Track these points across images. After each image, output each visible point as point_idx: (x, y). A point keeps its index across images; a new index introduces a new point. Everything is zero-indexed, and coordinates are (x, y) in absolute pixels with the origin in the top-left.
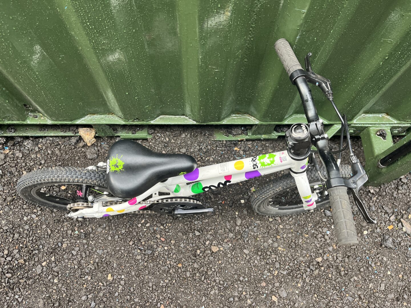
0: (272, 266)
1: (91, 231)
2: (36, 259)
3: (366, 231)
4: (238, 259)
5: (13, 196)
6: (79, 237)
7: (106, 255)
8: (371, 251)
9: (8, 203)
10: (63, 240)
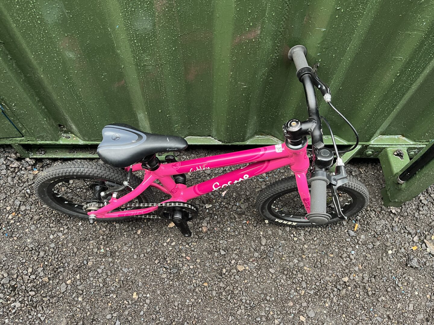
0: (298, 285)
1: (116, 250)
2: (61, 278)
3: (390, 251)
4: (264, 278)
5: (40, 215)
6: (105, 256)
7: (131, 273)
8: (397, 270)
9: (35, 222)
10: (89, 258)
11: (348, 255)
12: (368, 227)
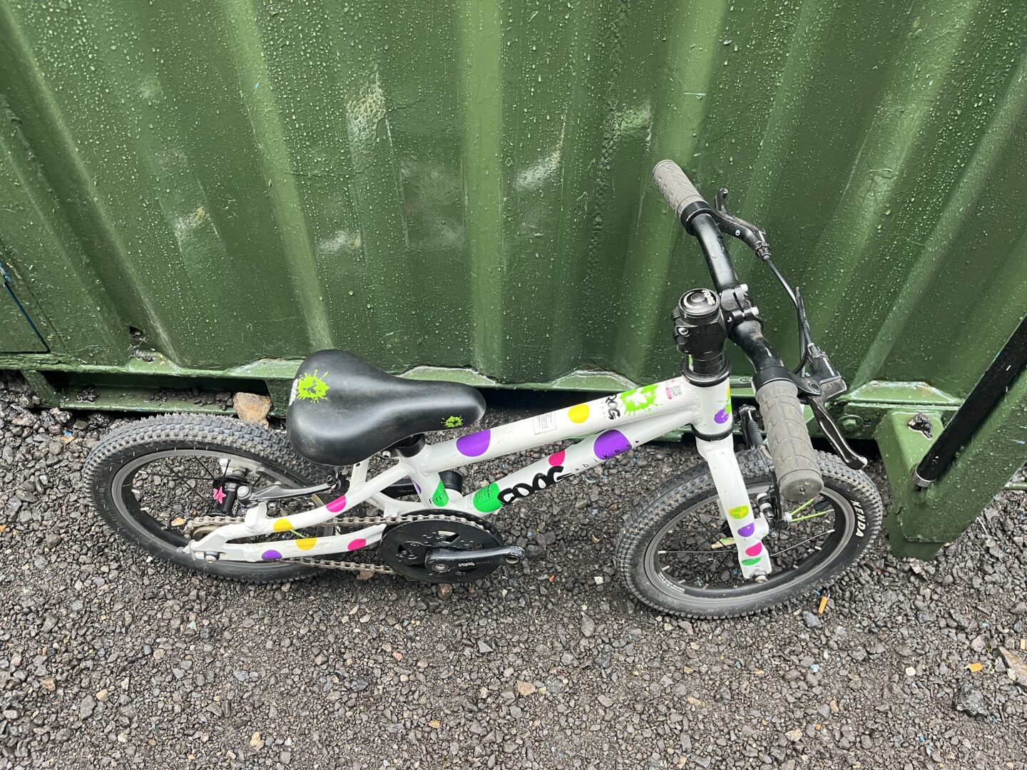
0: (672, 742)
1: (226, 625)
2: (85, 683)
3: (912, 668)
4: (585, 718)
5: (60, 534)
6: (196, 638)
7: (254, 684)
8: (928, 720)
9: (46, 549)
10: (158, 640)
11: (802, 674)
12: (853, 606)
